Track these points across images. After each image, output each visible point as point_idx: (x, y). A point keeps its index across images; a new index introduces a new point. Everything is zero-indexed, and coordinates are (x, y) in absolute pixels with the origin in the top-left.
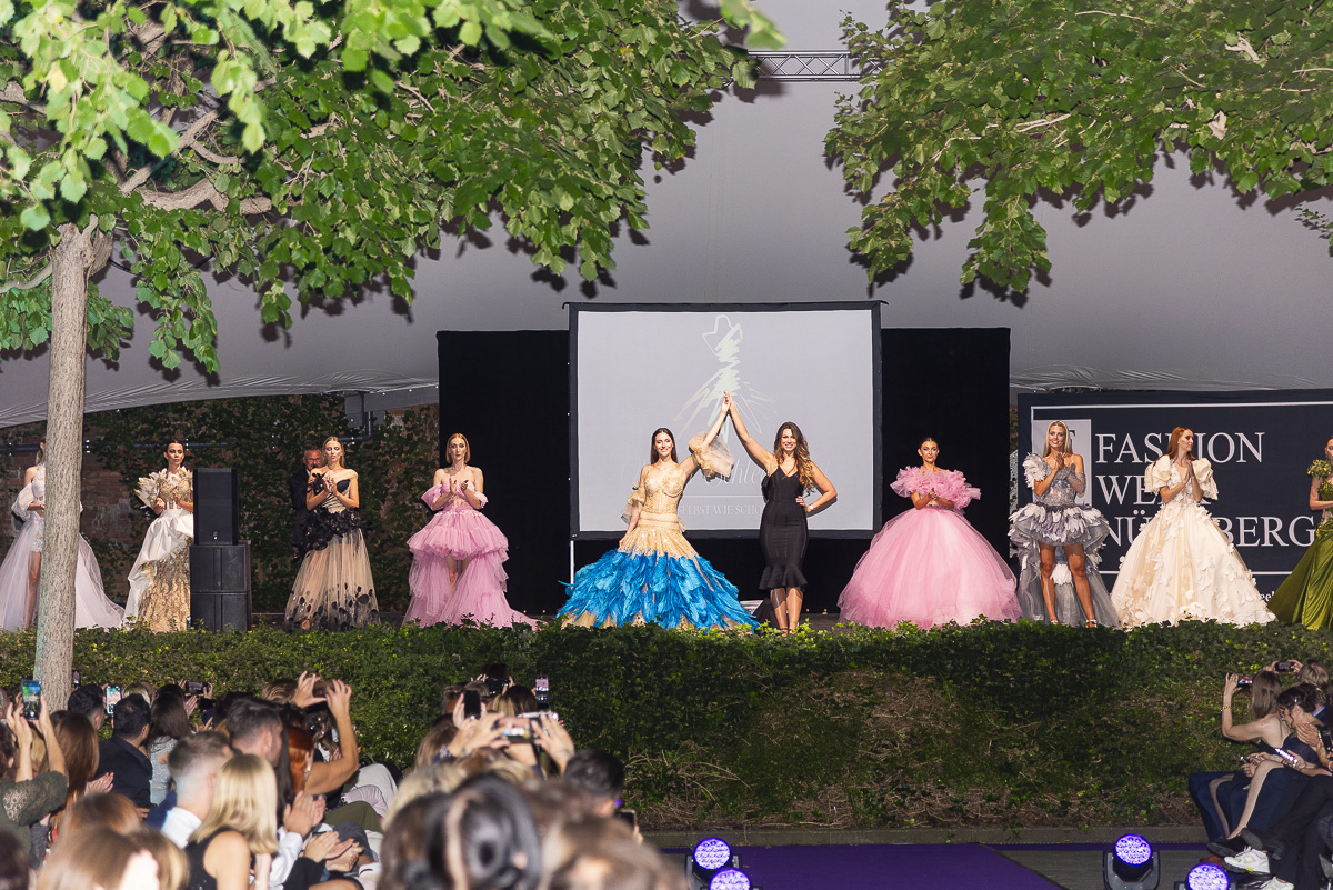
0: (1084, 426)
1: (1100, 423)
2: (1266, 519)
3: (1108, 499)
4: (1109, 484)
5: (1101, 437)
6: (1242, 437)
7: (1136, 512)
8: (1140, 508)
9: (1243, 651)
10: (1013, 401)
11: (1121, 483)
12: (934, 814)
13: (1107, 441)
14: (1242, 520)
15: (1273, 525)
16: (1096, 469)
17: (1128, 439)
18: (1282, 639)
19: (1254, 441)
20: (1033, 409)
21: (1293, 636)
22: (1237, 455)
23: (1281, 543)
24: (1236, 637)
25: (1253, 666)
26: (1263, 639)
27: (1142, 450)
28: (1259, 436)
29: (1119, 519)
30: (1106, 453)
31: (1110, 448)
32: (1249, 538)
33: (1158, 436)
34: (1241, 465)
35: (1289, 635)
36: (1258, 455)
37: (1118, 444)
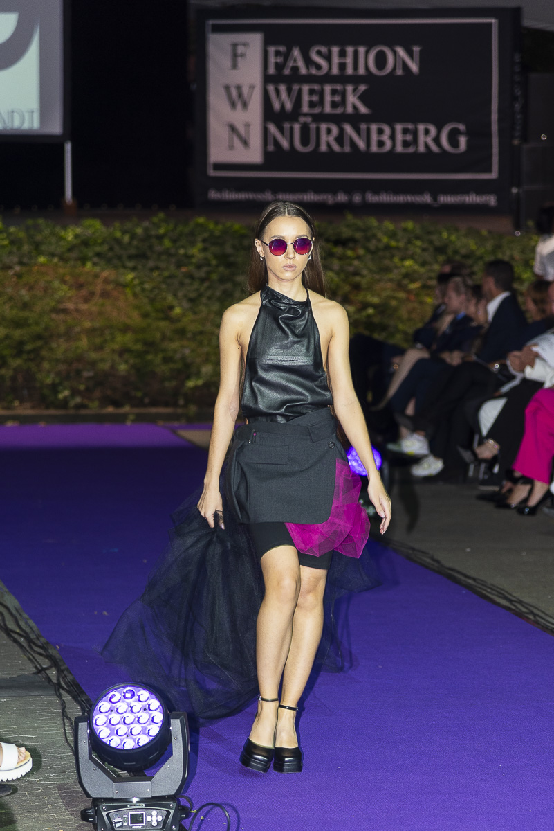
0: (256, 40)
1: (272, 37)
2: (421, 127)
3: (277, 107)
4: (278, 92)
5: (272, 50)
6: (401, 52)
7: (302, 119)
8: (305, 115)
9: (397, 248)
10: (192, 16)
11: (289, 91)
12: (117, 396)
13: (277, 53)
14: (399, 128)
15: (427, 132)
16: (267, 79)
17: (296, 52)
18: (434, 238)
19: (410, 54)
20: (211, 22)
21: (445, 235)
22: (394, 68)
23: (434, 148)
24: (393, 235)
25: (408, 263)
26: (417, 238)
27: (309, 62)
28: (416, 49)
29: (287, 126)
30: (276, 64)
31: (280, 60)
32: (406, 144)
33: (324, 49)
34: (399, 76)
35: (441, 234)
36: (414, 67)
37: (287, 56)
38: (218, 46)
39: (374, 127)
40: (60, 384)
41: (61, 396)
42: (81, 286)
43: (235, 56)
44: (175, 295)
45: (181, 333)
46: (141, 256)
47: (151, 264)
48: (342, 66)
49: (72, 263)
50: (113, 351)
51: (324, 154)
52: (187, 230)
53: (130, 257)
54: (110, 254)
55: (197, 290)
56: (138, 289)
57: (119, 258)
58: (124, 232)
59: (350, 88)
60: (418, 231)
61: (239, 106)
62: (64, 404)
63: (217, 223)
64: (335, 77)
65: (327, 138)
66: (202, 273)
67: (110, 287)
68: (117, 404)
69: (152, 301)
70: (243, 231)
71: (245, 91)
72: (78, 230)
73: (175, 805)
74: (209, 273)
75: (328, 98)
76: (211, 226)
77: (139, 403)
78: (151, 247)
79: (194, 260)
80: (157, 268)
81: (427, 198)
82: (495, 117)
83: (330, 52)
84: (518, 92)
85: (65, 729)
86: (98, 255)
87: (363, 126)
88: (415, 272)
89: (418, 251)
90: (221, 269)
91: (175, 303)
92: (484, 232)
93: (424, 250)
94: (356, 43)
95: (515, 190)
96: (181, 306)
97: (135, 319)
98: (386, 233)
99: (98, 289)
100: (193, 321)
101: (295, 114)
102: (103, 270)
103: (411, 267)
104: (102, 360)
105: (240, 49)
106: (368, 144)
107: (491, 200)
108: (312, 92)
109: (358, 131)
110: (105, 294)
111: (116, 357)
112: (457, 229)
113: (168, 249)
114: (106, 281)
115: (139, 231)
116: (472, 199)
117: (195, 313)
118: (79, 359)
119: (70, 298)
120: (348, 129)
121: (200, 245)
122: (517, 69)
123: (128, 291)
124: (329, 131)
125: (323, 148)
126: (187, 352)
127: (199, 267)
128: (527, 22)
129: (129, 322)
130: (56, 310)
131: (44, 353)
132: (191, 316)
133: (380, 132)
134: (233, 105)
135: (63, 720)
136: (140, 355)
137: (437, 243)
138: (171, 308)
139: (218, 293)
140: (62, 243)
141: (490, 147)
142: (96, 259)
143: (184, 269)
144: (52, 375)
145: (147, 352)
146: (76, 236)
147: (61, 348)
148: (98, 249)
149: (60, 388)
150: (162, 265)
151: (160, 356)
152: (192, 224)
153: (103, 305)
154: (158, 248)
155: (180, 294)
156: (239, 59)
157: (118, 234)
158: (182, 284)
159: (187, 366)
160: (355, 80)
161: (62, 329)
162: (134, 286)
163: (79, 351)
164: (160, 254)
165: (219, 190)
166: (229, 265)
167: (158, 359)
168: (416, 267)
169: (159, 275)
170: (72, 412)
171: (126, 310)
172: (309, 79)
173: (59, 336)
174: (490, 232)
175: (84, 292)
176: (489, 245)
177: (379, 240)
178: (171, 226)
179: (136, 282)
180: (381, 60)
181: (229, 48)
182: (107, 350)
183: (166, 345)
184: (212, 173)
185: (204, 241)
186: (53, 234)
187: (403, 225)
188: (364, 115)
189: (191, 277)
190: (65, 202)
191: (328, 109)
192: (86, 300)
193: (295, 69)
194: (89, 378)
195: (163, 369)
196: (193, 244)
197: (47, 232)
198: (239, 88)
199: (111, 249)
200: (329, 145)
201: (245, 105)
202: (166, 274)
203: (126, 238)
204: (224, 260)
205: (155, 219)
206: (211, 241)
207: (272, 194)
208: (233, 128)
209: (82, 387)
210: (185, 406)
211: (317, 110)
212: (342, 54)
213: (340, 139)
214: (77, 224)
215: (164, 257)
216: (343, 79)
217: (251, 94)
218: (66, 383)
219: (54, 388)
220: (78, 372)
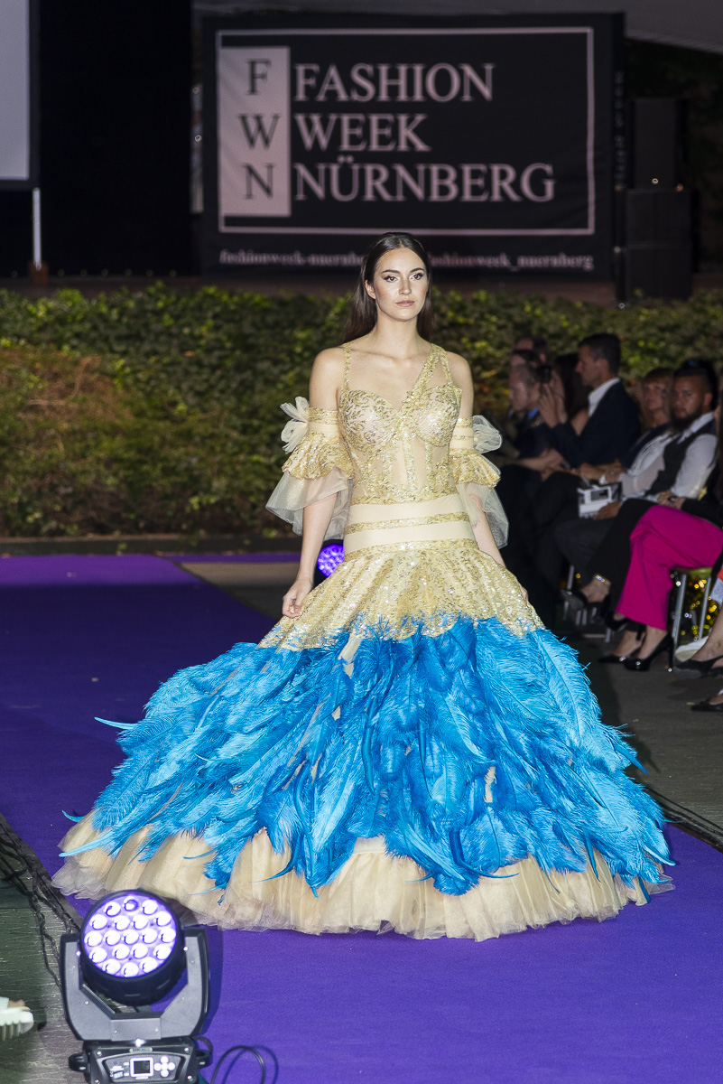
0: (280, 56)
1: (301, 52)
2: (496, 169)
3: (308, 142)
4: (310, 125)
5: (301, 69)
6: (468, 70)
7: (341, 159)
8: (346, 153)
9: (467, 325)
10: (197, 25)
11: (324, 123)
12: (103, 520)
13: (308, 74)
14: (467, 169)
15: (503, 175)
16: (295, 107)
17: (333, 72)
18: (514, 311)
19: (482, 75)
20: (220, 34)
21: (528, 309)
22: (461, 92)
23: (513, 196)
24: (460, 309)
25: (479, 345)
26: (492, 312)
27: (349, 85)
28: (489, 68)
29: (322, 167)
30: (307, 88)
31: (312, 82)
32: (476, 190)
33: (369, 69)
34: (467, 103)
35: (523, 307)
36: (486, 92)
37: (321, 77)
38: (232, 64)
39: (435, 169)
40: (29, 503)
41: (30, 519)
42: (56, 376)
43: (253, 77)
44: (178, 388)
45: (187, 436)
46: (134, 337)
47: (146, 347)
48: (393, 91)
49: (44, 346)
50: (99, 460)
51: (370, 203)
52: (192, 304)
53: (119, 339)
54: (93, 335)
55: (207, 381)
56: (129, 380)
57: (106, 340)
58: (112, 307)
59: (403, 119)
60: (493, 303)
61: (259, 141)
62: (35, 530)
63: (231, 295)
64: (384, 103)
65: (374, 184)
66: (213, 359)
67: (93, 377)
68: (101, 529)
69: (148, 395)
70: (267, 305)
71: (267, 123)
72: (51, 304)
73: (192, 1049)
74: (221, 358)
75: (375, 132)
76: (225, 297)
77: (134, 528)
78: (146, 325)
79: (203, 342)
80: (155, 353)
81: (504, 261)
82: (590, 155)
83: (377, 72)
84: (620, 123)
85: (44, 952)
86: (77, 335)
87: (421, 168)
88: (489, 356)
89: (493, 328)
90: (238, 353)
91: (178, 398)
92: (579, 304)
93: (500, 328)
94: (410, 60)
95: (617, 250)
96: (186, 402)
97: (127, 418)
98: (451, 306)
99: (78, 381)
100: (201, 421)
101: (333, 152)
102: (84, 355)
103: (483, 348)
104: (84, 472)
105: (260, 69)
106: (428, 191)
107: (587, 263)
108: (353, 124)
109: (414, 175)
110: (86, 387)
111: (102, 468)
112: (543, 301)
113: (169, 327)
114: (88, 369)
115: (131, 304)
116: (561, 261)
117: (204, 411)
118: (54, 470)
119: (42, 392)
120: (401, 171)
121: (210, 323)
122: (619, 92)
123: (116, 381)
124: (376, 175)
125: (369, 196)
126: (194, 461)
127: (209, 351)
128: (632, 33)
129: (118, 422)
130: (22, 408)
131: (7, 463)
132: (200, 416)
133: (443, 175)
134: (252, 141)
135: (42, 940)
136: (133, 465)
137: (518, 319)
138: (174, 404)
139: (234, 385)
140: (32, 320)
141: (586, 194)
142: (75, 342)
143: (189, 354)
144: (19, 492)
145: (142, 462)
146: (49, 312)
147: (30, 456)
148: (77, 328)
149: (29, 509)
150: (162, 349)
151: (160, 465)
152: (199, 295)
153: (84, 400)
154: (156, 327)
155: (184, 386)
156: (259, 82)
157: (104, 309)
158: (187, 373)
159: (195, 480)
160: (410, 108)
161: (31, 433)
162: (126, 375)
163: (54, 461)
164: (158, 335)
165: (233, 250)
166: (248, 348)
167: (157, 472)
168: (491, 350)
169: (158, 362)
170: (44, 540)
171: (114, 407)
172: (350, 107)
173: (28, 442)
174: (585, 304)
175: (60, 384)
176: (585, 322)
177: (443, 316)
178: (173, 298)
179: (128, 370)
180: (443, 82)
181: (246, 68)
182: (90, 459)
183: (166, 452)
184: (223, 229)
185: (215, 317)
186: (19, 308)
187: (475, 295)
188: (422, 153)
189: (199, 364)
190: (34, 267)
191: (375, 146)
192: (63, 395)
193: (332, 94)
194: (67, 496)
195: (163, 484)
196: (201, 321)
197: (11, 306)
198: (258, 118)
199: (95, 328)
200: (376, 192)
201: (267, 141)
202: (166, 360)
203: (115, 314)
204: (242, 342)
205: (152, 290)
206: (225, 316)
207: (302, 256)
208: (251, 171)
209: (58, 508)
210: (190, 531)
211: (361, 147)
212: (393, 74)
213: (391, 185)
214: (49, 297)
215: (162, 338)
216: (394, 107)
217: (273, 127)
218: (37, 503)
219: (22, 509)
220: (53, 488)
